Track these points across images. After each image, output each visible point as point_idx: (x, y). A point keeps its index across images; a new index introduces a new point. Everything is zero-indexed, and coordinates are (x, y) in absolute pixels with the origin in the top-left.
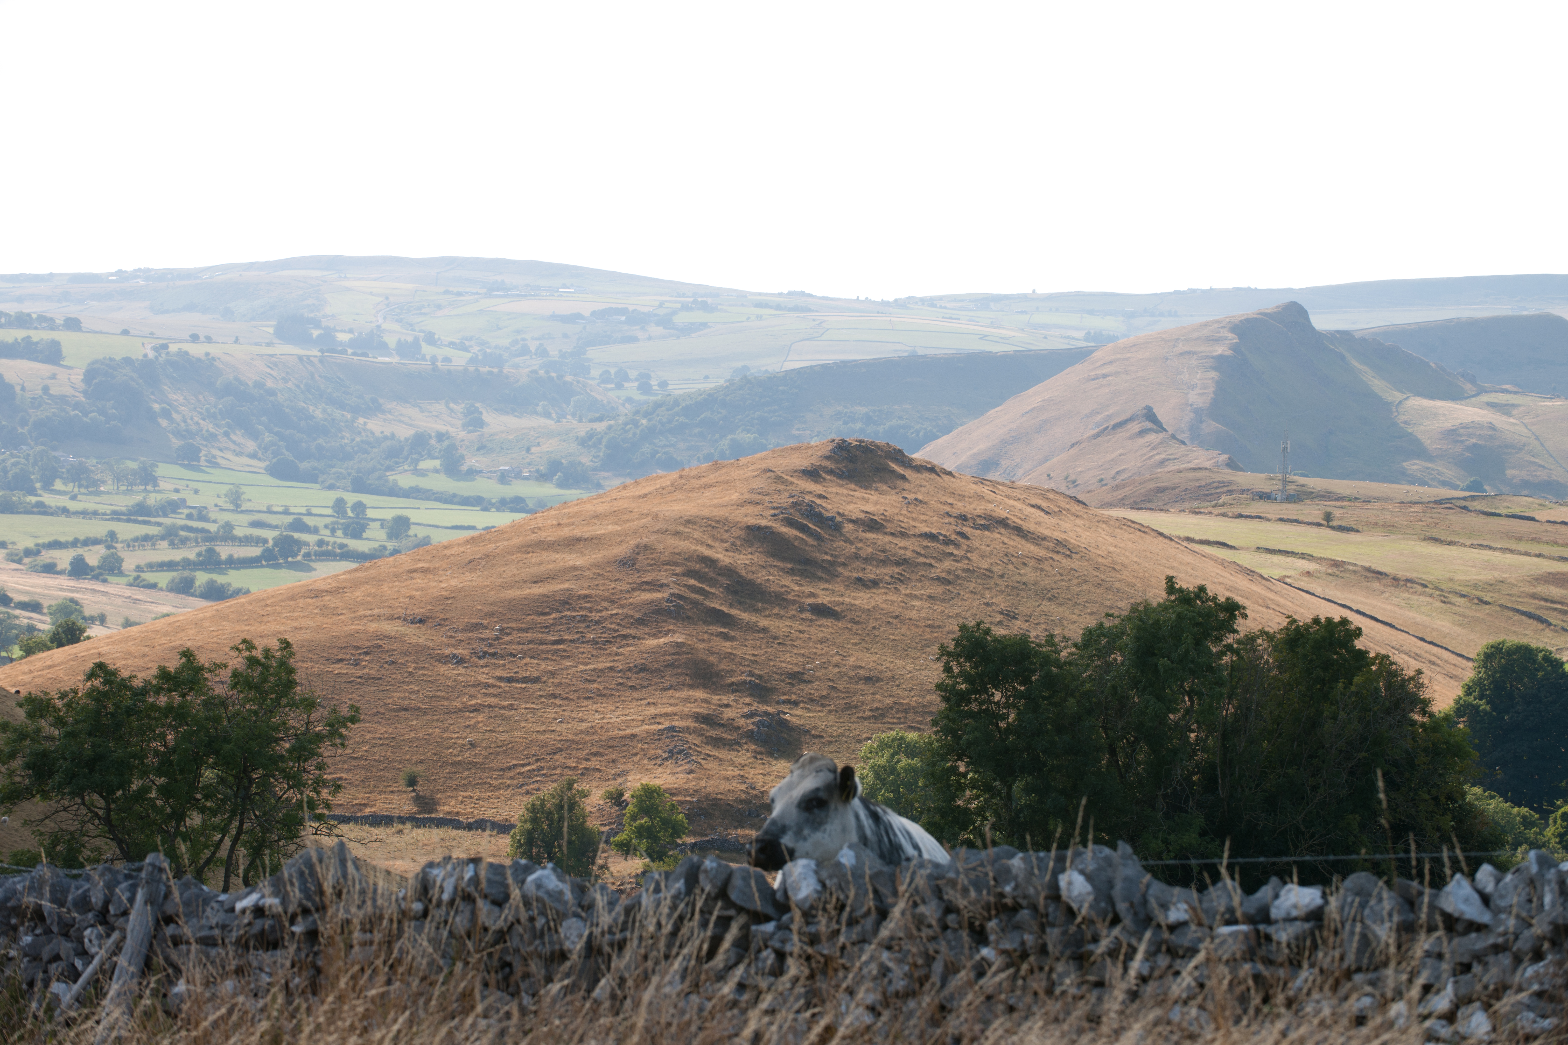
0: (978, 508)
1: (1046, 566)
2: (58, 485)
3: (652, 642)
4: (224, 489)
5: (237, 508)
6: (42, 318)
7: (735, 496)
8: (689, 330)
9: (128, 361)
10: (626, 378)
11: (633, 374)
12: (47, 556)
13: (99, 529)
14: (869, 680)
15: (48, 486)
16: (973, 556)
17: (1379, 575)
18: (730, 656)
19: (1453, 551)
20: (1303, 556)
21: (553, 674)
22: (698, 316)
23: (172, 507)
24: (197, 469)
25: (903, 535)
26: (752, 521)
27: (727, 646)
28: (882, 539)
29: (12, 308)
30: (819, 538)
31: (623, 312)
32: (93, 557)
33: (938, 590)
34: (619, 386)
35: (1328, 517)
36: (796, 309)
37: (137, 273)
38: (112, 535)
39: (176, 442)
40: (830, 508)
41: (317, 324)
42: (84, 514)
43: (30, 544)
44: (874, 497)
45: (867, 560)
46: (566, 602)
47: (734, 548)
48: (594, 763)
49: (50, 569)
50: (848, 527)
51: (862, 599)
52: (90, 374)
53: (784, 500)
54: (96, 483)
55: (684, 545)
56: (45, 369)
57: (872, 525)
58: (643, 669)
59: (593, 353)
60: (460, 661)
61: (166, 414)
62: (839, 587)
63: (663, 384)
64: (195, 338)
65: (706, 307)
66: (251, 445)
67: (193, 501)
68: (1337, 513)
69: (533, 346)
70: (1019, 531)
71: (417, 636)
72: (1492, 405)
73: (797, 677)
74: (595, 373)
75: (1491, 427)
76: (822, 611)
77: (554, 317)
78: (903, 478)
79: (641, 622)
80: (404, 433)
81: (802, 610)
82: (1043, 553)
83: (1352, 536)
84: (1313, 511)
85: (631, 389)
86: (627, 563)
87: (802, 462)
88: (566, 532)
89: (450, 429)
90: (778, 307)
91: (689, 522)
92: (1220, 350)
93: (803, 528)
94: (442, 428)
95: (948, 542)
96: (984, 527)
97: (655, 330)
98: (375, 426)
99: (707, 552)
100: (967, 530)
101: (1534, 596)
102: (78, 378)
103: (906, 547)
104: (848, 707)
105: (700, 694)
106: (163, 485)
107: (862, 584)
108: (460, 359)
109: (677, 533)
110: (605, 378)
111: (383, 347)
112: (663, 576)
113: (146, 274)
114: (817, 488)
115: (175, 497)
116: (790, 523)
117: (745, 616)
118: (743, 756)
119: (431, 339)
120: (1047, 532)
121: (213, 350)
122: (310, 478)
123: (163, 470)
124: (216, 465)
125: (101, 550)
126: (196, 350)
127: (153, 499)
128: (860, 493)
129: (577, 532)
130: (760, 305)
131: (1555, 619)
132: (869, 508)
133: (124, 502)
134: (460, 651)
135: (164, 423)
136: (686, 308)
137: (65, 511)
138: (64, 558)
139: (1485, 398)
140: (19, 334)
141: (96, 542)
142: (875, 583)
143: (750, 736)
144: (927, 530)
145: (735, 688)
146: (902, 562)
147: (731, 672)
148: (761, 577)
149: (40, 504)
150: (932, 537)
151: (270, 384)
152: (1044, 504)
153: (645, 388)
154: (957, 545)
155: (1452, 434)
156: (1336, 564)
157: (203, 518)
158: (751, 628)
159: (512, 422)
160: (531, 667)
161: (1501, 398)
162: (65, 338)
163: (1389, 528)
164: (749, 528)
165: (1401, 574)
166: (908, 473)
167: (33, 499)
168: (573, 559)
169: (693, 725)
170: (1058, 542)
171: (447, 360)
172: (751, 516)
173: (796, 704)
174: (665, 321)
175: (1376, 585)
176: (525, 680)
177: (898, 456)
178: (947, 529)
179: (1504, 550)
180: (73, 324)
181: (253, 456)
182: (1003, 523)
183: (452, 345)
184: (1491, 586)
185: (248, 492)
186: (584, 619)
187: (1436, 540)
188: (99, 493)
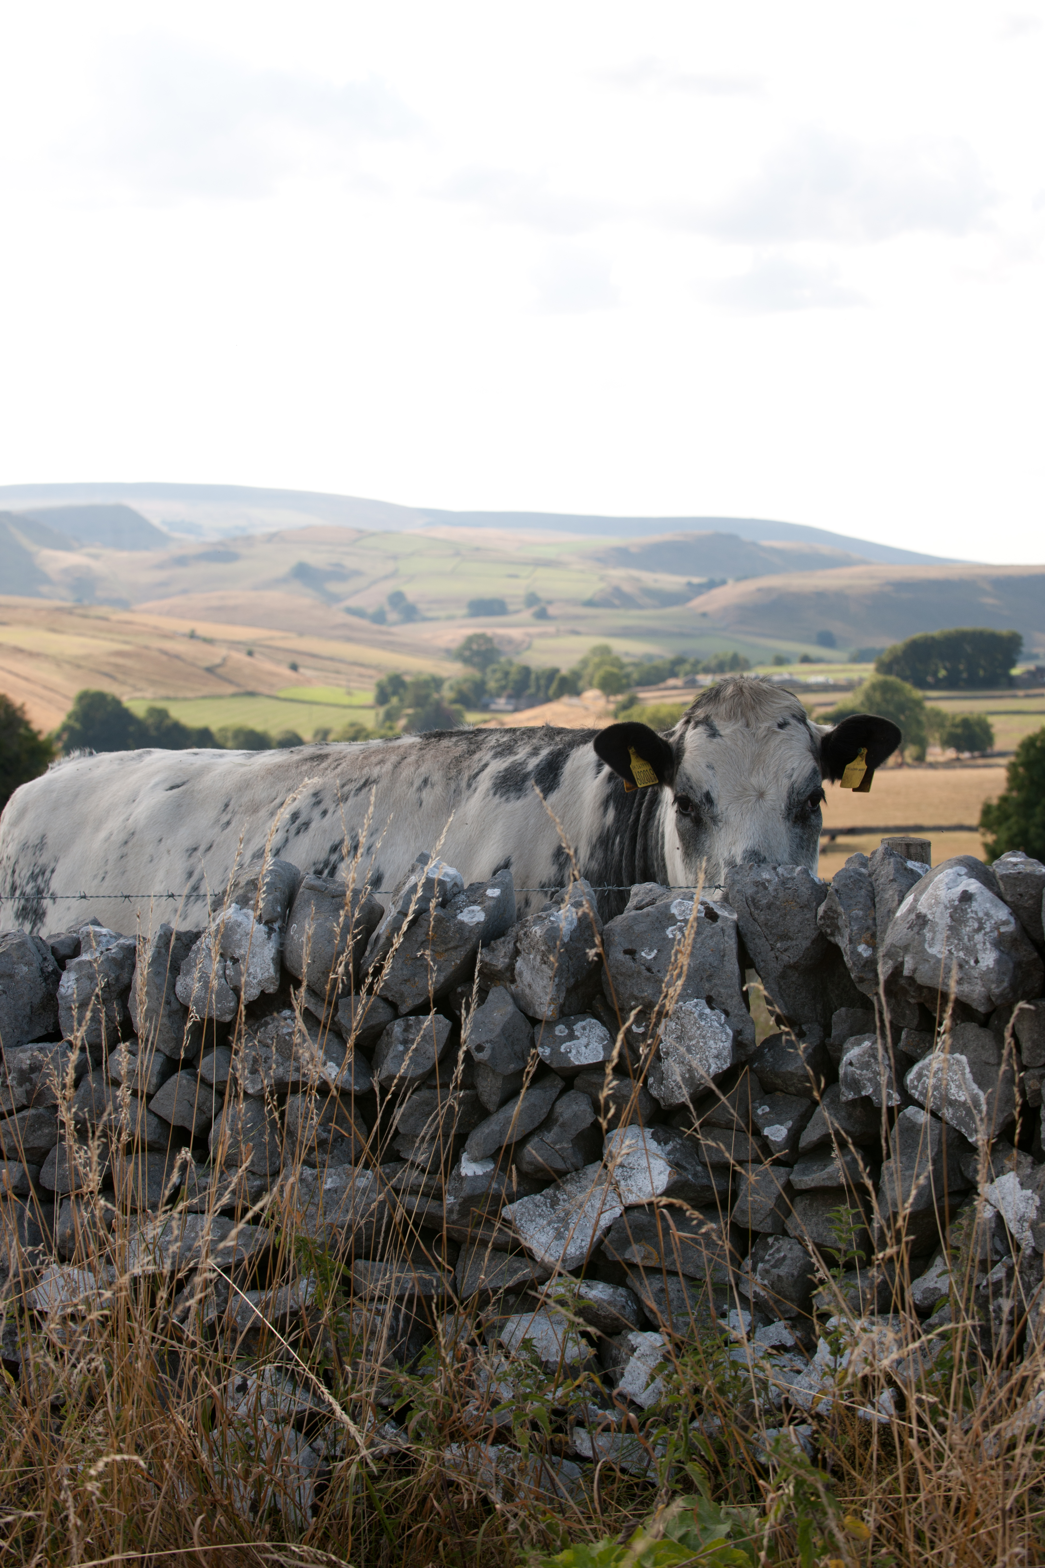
19: (65, 637)
72: (89, 555)
75: (87, 567)
131: (120, 676)
139: (85, 550)
155: (66, 571)
161: (94, 550)
163: (28, 623)
165: (33, 650)
179: (94, 637)
184: (86, 657)
187: (54, 630)
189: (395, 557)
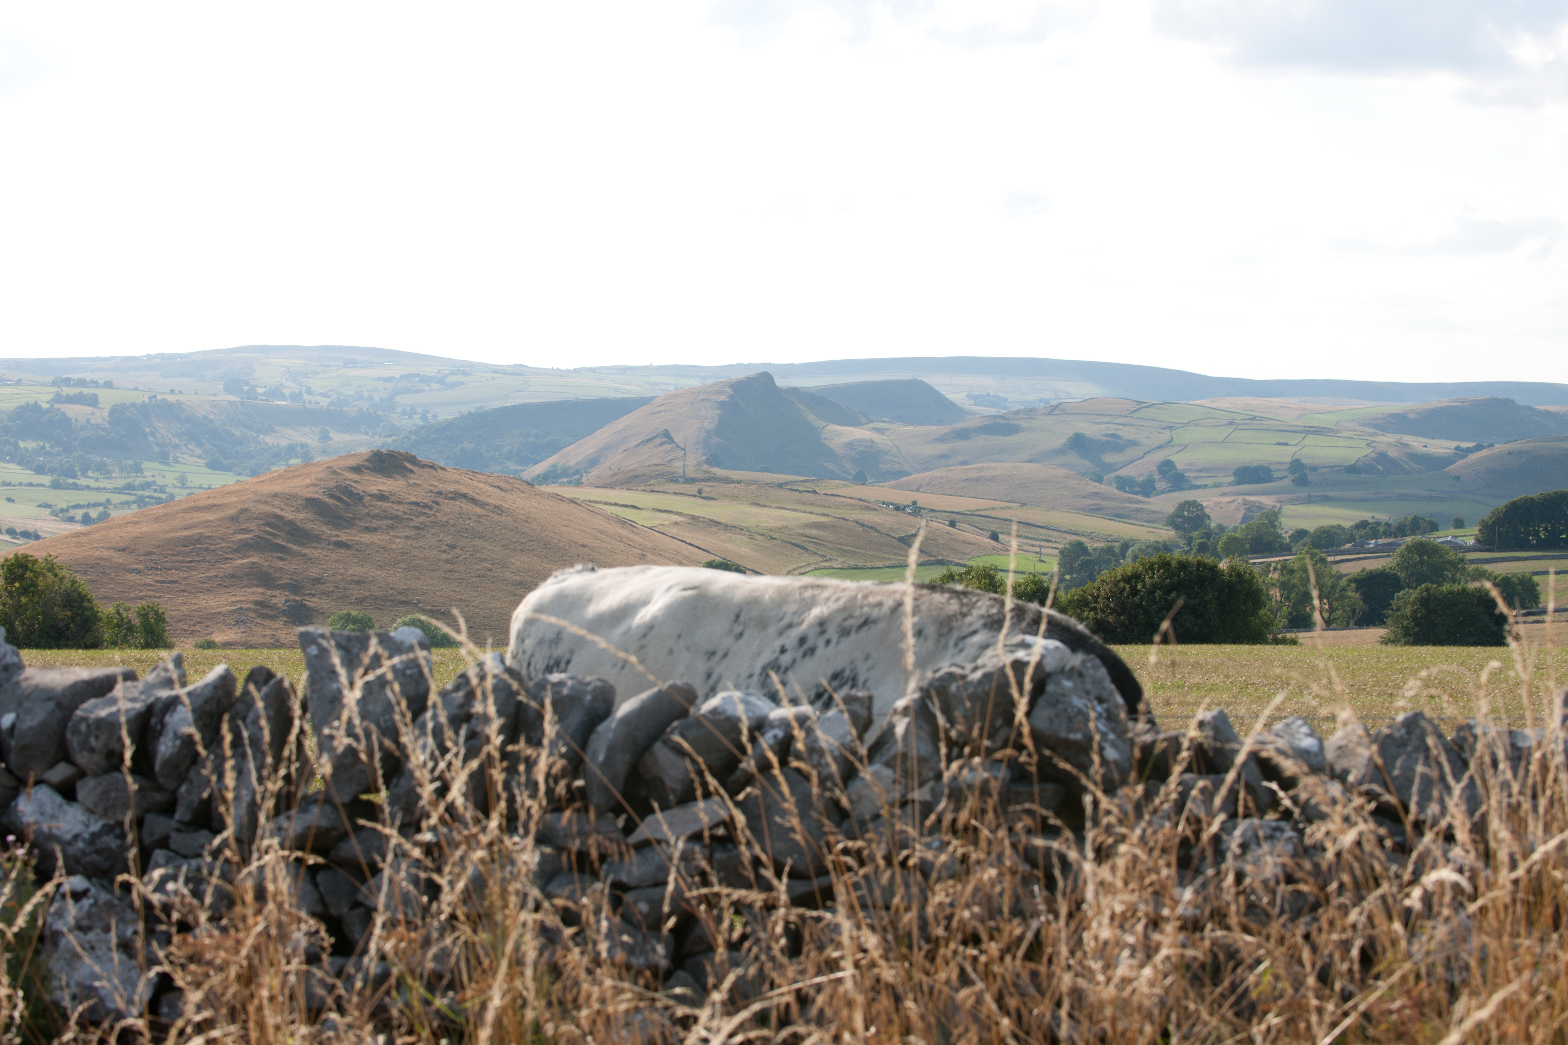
0: (451, 488)
1: (483, 520)
2: (90, 473)
3: (240, 562)
4: (177, 475)
5: (183, 486)
6: (92, 381)
7: (308, 481)
8: (454, 385)
9: (133, 405)
10: (415, 413)
11: (419, 410)
12: (72, 513)
13: (102, 497)
14: (358, 582)
15: (84, 474)
16: (439, 515)
17: (717, 523)
18: (281, 570)
19: (765, 510)
20: (677, 513)
21: (185, 579)
22: (460, 378)
23: (146, 486)
24: (168, 464)
25: (399, 503)
26: (309, 495)
27: (281, 564)
28: (385, 505)
29: (75, 376)
30: (348, 505)
31: (418, 375)
32: (94, 514)
33: (412, 533)
34: (411, 417)
35: (700, 491)
36: (514, 374)
37: (157, 356)
38: (109, 501)
39: (157, 449)
40: (359, 488)
41: (247, 383)
42: (98, 489)
43: (64, 506)
44: (390, 482)
45: (374, 517)
46: (199, 539)
47: (297, 510)
48: (197, 628)
49: (71, 520)
50: (367, 498)
51: (367, 538)
52: (112, 412)
53: (332, 484)
54: (109, 472)
55: (268, 509)
56: (88, 409)
57: (382, 497)
58: (232, 576)
59: (399, 399)
60: (139, 572)
61: (153, 434)
62: (354, 532)
63: (435, 416)
64: (172, 392)
65: (464, 373)
66: (199, 451)
67: (160, 482)
68: (706, 489)
69: (366, 395)
70: (473, 501)
71: (119, 558)
72: (875, 429)
73: (318, 581)
74: (399, 410)
75: (872, 441)
76: (340, 545)
77: (380, 379)
78: (412, 471)
79: (236, 551)
80: (284, 443)
81: (329, 544)
82: (484, 512)
83: (712, 502)
84: (693, 488)
85: (417, 420)
86: (234, 519)
87: (352, 462)
88: (210, 502)
89: (310, 442)
90: (505, 373)
91: (275, 495)
92: (722, 398)
93: (339, 499)
94: (304, 440)
95: (426, 506)
96: (451, 498)
97: (435, 386)
98: (269, 440)
99: (279, 512)
100: (440, 500)
101: (802, 535)
102: (106, 414)
103: (398, 509)
104: (343, 597)
105: (261, 590)
106: (146, 473)
107: (368, 530)
108: (324, 402)
109: (266, 502)
110: (404, 412)
111: (282, 396)
112: (252, 526)
113: (162, 356)
114: (355, 477)
115: (150, 480)
116: (332, 496)
117: (295, 547)
118: (278, 624)
119: (309, 391)
120: (490, 501)
121: (181, 398)
122: (228, 469)
123: (146, 465)
124: (177, 462)
125: (101, 509)
126: (171, 398)
127: (138, 481)
128: (384, 480)
129: (215, 502)
130: (494, 372)
131: (811, 547)
132: (384, 488)
133: (121, 483)
134: (140, 567)
135: (151, 439)
136: (453, 373)
137: (88, 488)
138: (79, 514)
139: (872, 425)
140: (77, 390)
141: (99, 505)
142: (376, 530)
143: (284, 613)
144: (414, 499)
145: (282, 587)
146: (395, 518)
147: (280, 578)
148: (309, 526)
149: (75, 484)
150: (416, 504)
151: (211, 417)
152: (503, 485)
153: (424, 417)
154: (430, 508)
155: (850, 445)
156: (694, 518)
157: (162, 491)
158: (298, 554)
159: (346, 437)
160: (175, 575)
161: (880, 425)
162: (102, 393)
163: (734, 498)
164: (308, 499)
165: (730, 523)
166: (415, 469)
167: (71, 481)
168: (209, 516)
169: (252, 606)
170: (496, 507)
171: (317, 403)
172: (311, 493)
173: (314, 595)
174: (441, 381)
175: (714, 529)
176: (171, 582)
177: (413, 460)
178: (427, 499)
179: (793, 510)
180: (108, 385)
181: (199, 457)
182: (464, 496)
183: (321, 394)
184: (779, 529)
185: (190, 477)
186: (207, 549)
187: (757, 504)
188: (111, 478)
189: (1171, 428)
